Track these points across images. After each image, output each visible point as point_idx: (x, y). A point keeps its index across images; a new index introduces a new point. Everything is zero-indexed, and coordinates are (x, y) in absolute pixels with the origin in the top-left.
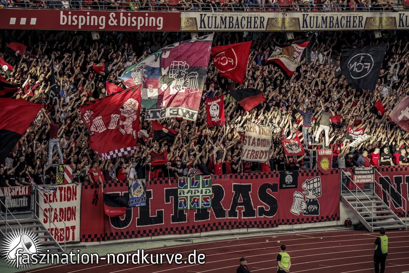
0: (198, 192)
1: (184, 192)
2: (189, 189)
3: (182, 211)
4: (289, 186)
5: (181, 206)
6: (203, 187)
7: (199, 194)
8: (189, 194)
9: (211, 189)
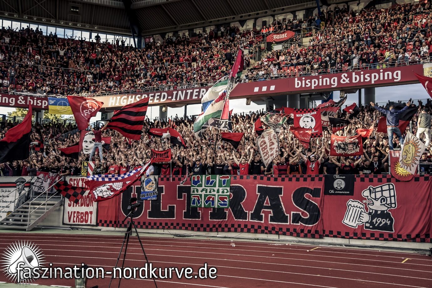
0: (214, 191)
1: (197, 191)
2: (203, 187)
3: (195, 209)
4: (340, 192)
5: (194, 203)
6: (220, 186)
7: (215, 193)
8: (204, 193)
9: (228, 189)
